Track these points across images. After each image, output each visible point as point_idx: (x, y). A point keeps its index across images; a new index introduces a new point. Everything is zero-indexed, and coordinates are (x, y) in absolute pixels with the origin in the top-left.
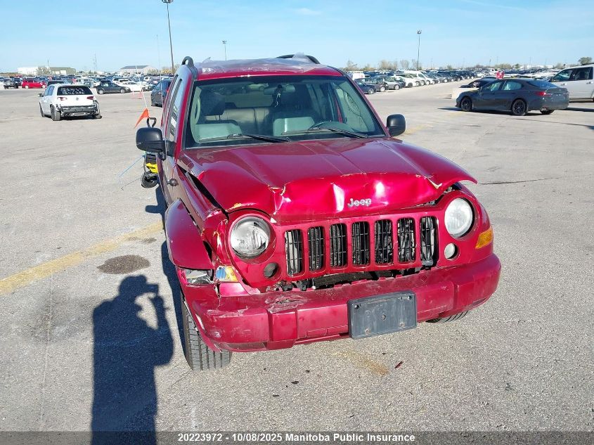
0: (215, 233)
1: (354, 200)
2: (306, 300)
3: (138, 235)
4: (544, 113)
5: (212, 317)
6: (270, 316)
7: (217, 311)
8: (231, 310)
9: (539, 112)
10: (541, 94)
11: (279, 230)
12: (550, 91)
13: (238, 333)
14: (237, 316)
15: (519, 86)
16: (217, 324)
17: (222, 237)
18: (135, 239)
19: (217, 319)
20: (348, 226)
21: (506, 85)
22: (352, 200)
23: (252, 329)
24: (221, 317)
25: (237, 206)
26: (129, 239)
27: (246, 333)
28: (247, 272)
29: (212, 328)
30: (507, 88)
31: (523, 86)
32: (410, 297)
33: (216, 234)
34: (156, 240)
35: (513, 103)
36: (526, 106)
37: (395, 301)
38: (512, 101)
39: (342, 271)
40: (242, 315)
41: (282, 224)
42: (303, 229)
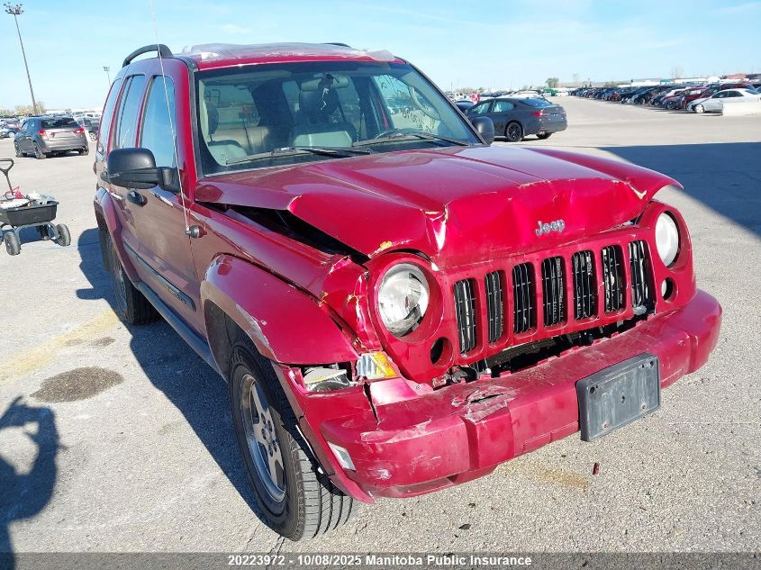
0: (350, 297)
1: (543, 223)
2: (513, 392)
3: (81, 336)
4: (541, 137)
5: (373, 446)
6: (470, 427)
7: (380, 433)
8: (405, 427)
9: (535, 136)
10: (538, 114)
11: (446, 281)
12: (546, 110)
13: (422, 464)
14: (417, 436)
15: (511, 106)
16: (382, 456)
17: (362, 303)
18: (78, 342)
19: (382, 446)
20: (537, 266)
21: (495, 106)
22: (540, 223)
23: (444, 454)
24: (390, 441)
25: (386, 246)
26: (69, 344)
27: (434, 463)
28: (408, 358)
29: (373, 464)
30: (498, 109)
31: (515, 106)
32: (652, 363)
33: (354, 300)
34: (113, 340)
35: (507, 126)
36: (522, 129)
37: (634, 371)
38: (504, 125)
39: (529, 338)
40: (425, 433)
41: (449, 272)
42: (477, 278)
